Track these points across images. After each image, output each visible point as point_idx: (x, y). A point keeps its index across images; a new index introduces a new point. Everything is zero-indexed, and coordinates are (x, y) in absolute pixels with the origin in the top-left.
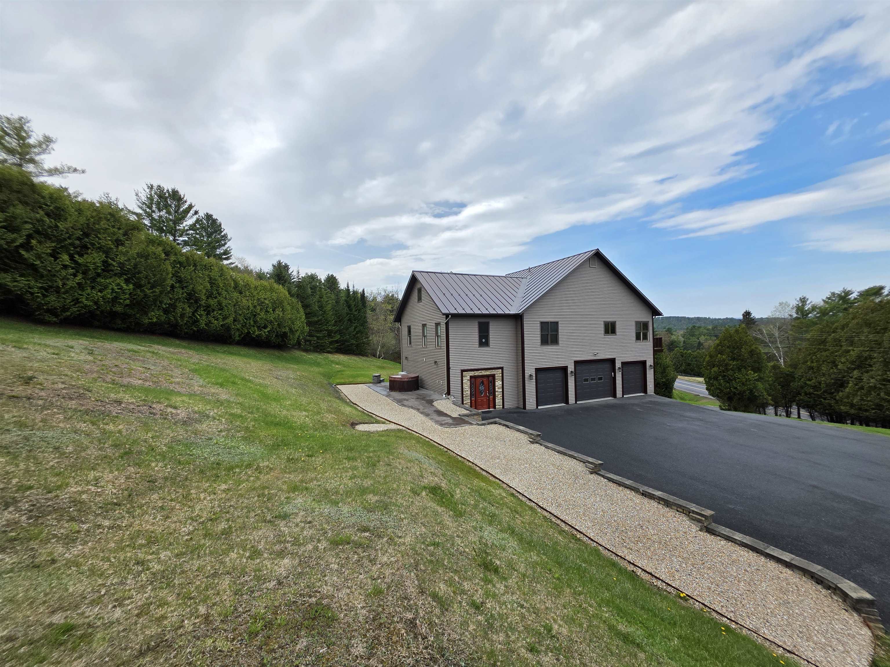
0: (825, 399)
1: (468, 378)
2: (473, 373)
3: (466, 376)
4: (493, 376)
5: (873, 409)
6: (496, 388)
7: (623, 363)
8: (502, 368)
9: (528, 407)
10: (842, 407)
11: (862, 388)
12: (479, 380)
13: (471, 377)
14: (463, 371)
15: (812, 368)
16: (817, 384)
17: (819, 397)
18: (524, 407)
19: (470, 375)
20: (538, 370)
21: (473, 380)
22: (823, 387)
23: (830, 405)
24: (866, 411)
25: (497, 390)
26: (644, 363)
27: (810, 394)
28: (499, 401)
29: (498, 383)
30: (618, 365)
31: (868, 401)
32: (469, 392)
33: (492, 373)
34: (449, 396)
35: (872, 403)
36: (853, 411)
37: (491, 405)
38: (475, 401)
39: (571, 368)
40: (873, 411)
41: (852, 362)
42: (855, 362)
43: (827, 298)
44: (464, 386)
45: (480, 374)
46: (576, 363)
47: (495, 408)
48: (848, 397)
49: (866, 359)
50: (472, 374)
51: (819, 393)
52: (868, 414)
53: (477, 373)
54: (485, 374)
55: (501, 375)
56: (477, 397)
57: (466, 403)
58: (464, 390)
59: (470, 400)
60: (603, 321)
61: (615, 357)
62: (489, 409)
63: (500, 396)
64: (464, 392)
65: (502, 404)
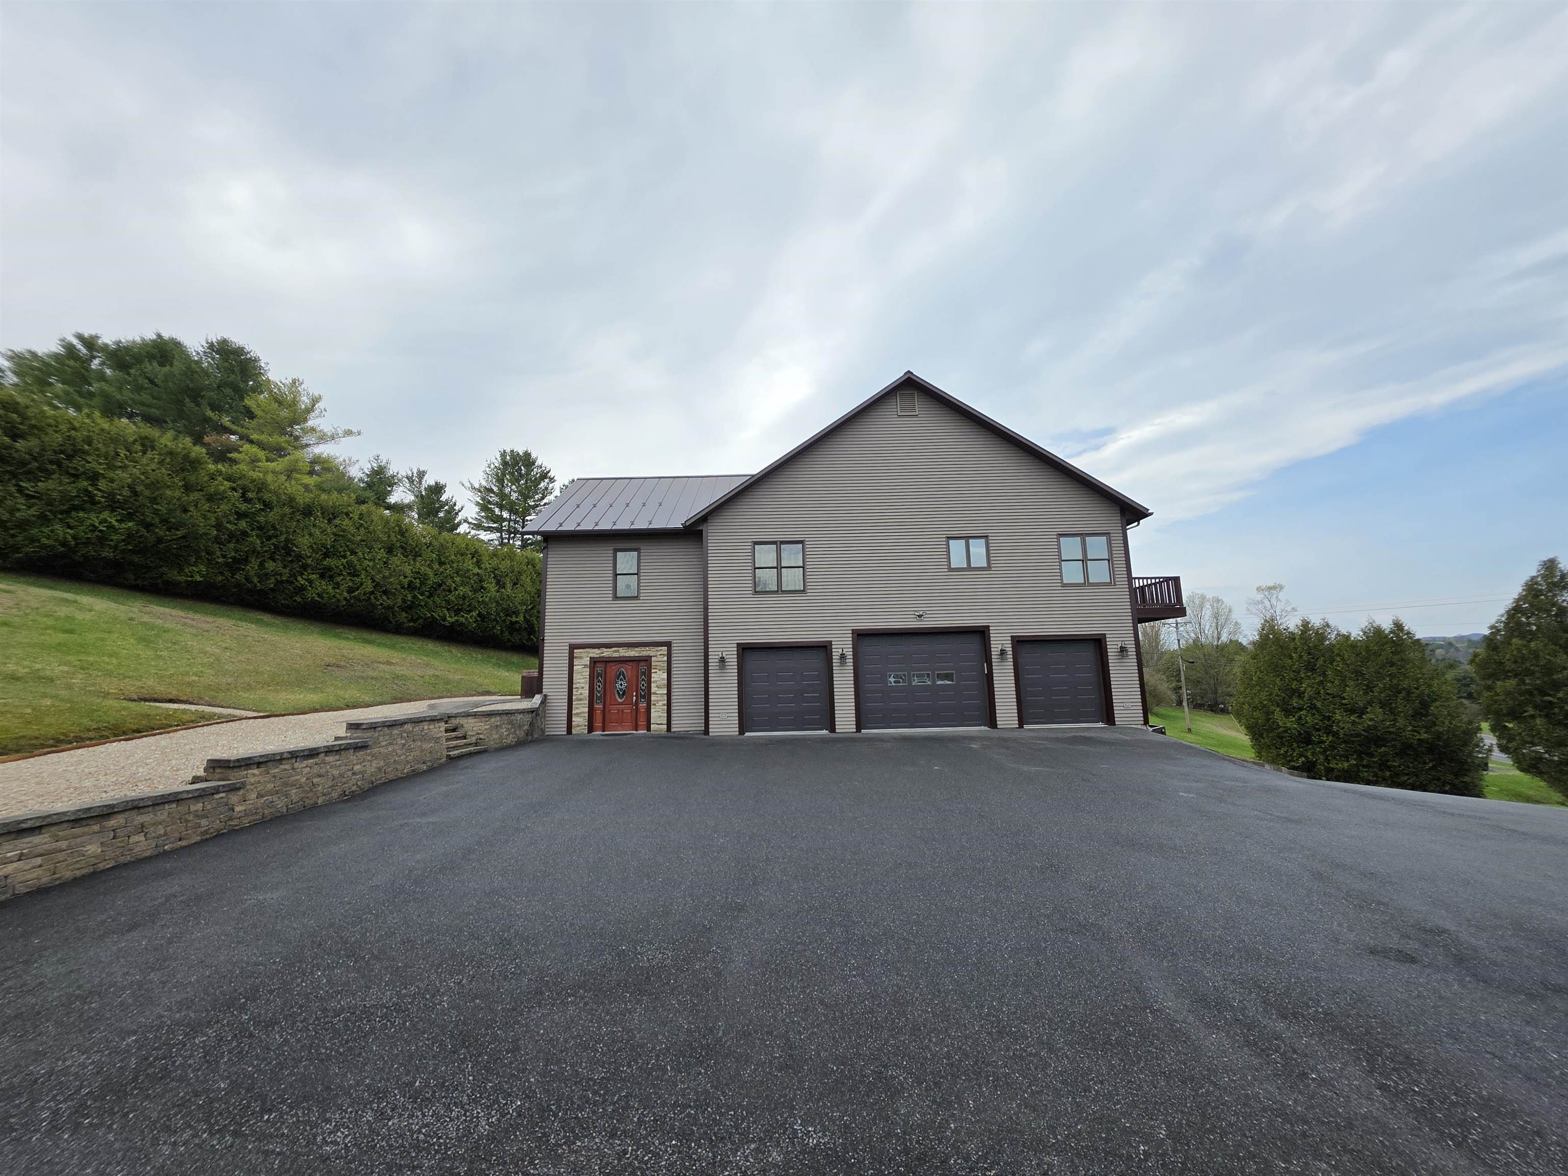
1: (587, 661)
2: (597, 651)
3: (581, 658)
4: (647, 660)
6: (653, 685)
7: (1019, 642)
8: (668, 644)
9: (714, 730)
12: (613, 669)
13: (594, 662)
14: (572, 647)
18: (706, 731)
19: (592, 655)
20: (744, 650)
21: (599, 669)
25: (653, 689)
26: (1098, 642)
28: (658, 714)
29: (659, 677)
30: (1000, 641)
32: (586, 692)
33: (644, 653)
34: (538, 697)
37: (642, 722)
38: (604, 711)
39: (843, 645)
44: (576, 677)
45: (616, 655)
46: (860, 636)
47: (649, 729)
50: (595, 653)
53: (607, 653)
54: (627, 654)
55: (665, 658)
56: (608, 702)
57: (577, 714)
58: (574, 686)
59: (589, 707)
60: (945, 536)
61: (990, 625)
62: (637, 730)
63: (660, 703)
64: (574, 690)
65: (665, 722)
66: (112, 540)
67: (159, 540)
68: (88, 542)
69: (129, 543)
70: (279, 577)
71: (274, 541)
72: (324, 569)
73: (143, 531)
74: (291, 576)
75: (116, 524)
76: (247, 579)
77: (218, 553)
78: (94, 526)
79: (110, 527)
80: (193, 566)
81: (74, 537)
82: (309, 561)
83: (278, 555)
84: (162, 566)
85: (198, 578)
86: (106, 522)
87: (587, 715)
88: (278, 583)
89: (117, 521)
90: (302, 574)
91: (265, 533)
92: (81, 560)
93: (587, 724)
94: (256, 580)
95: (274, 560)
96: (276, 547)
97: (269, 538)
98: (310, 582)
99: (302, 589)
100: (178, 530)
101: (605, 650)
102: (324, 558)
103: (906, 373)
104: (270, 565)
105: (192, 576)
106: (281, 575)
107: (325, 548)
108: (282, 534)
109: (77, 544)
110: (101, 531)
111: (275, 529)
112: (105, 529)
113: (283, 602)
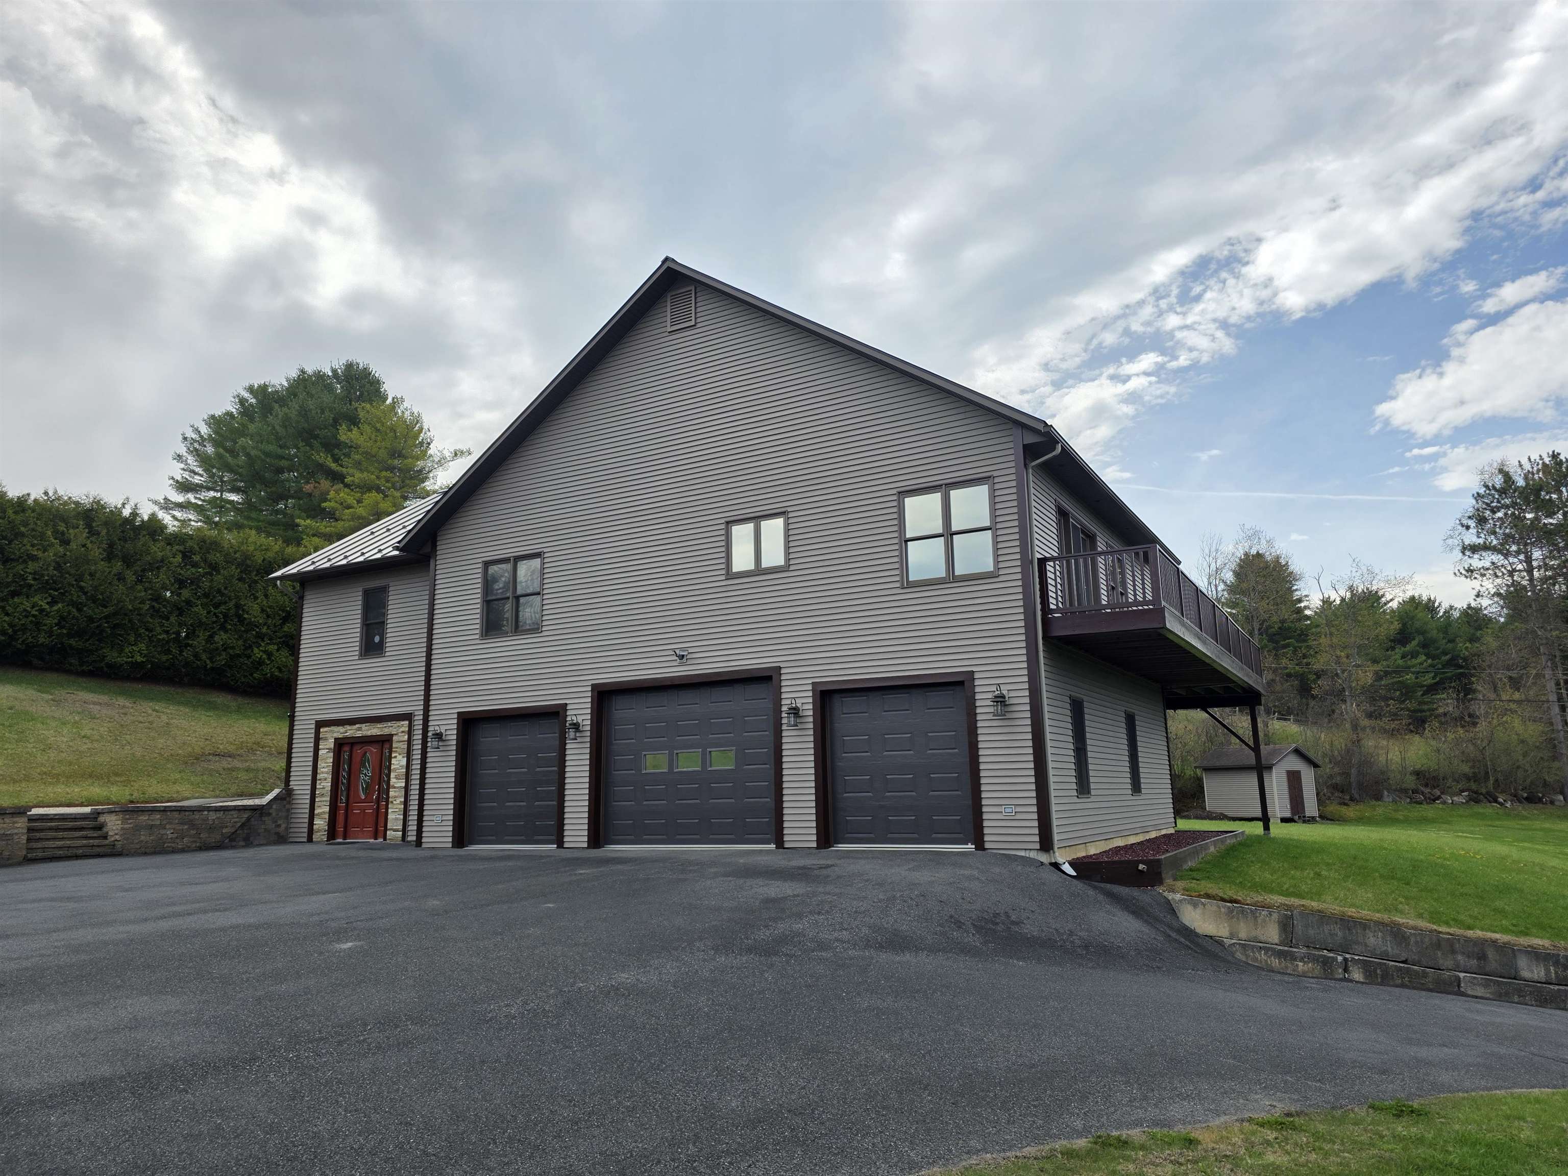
2: (341, 729)
6: (392, 774)
7: (824, 693)
8: (409, 717)
9: (427, 841)
12: (358, 751)
14: (318, 726)
18: (419, 842)
20: (464, 722)
21: (344, 753)
25: (393, 781)
26: (962, 686)
28: (395, 817)
29: (398, 763)
30: (794, 694)
32: (329, 785)
33: (386, 731)
37: (380, 826)
38: (345, 810)
39: (579, 712)
46: (602, 693)
47: (385, 839)
50: (340, 732)
53: (351, 731)
54: (369, 733)
55: (406, 737)
56: (351, 800)
57: (318, 814)
58: (318, 777)
59: (330, 806)
60: (723, 521)
61: (782, 665)
62: (376, 839)
63: (398, 801)
64: (318, 782)
65: (401, 827)
66: (45, 625)
67: (91, 619)
68: (24, 629)
69: (63, 627)
70: (231, 652)
71: (223, 608)
72: (286, 636)
73: (74, 611)
74: (246, 649)
75: (47, 607)
76: (196, 656)
77: (158, 629)
78: (25, 610)
79: (41, 611)
80: (133, 645)
81: (11, 625)
82: (264, 630)
83: (230, 624)
84: (102, 648)
85: (139, 659)
86: (37, 606)
87: (327, 816)
88: (232, 657)
89: (48, 603)
90: (259, 646)
91: (211, 601)
92: (24, 647)
93: (326, 828)
94: (204, 657)
95: (226, 631)
96: (226, 616)
97: (217, 606)
98: (270, 655)
99: (261, 663)
100: (106, 607)
101: (348, 727)
102: (284, 623)
103: (664, 261)
104: (221, 638)
105: (132, 657)
106: (233, 648)
107: (283, 611)
108: (230, 600)
109: (15, 632)
110: (34, 616)
111: (222, 595)
112: (37, 613)
113: (243, 679)
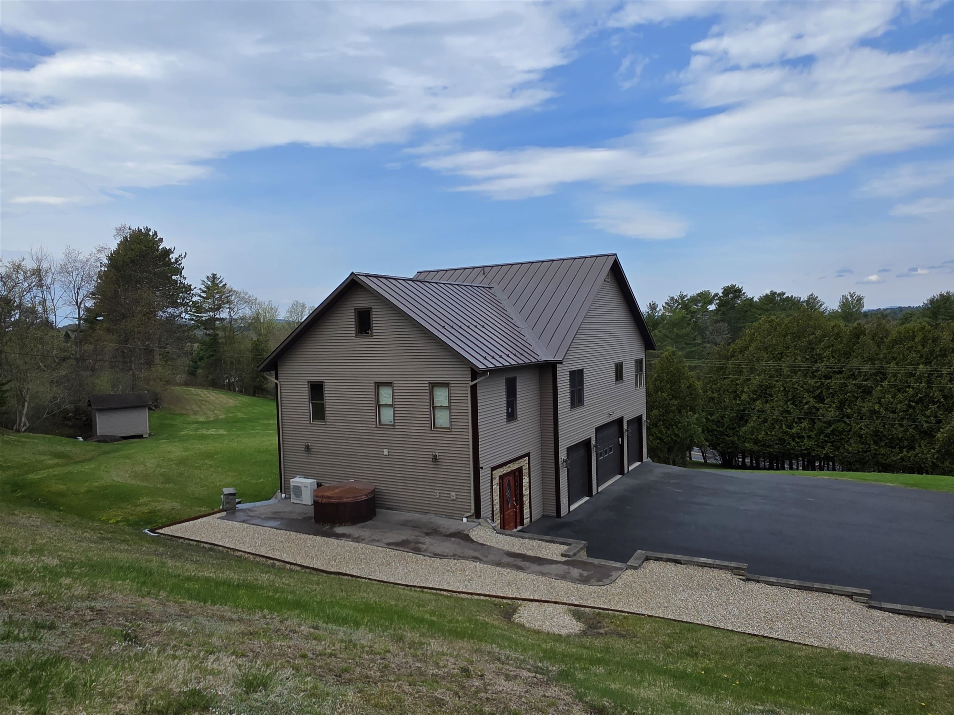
0: (727, 435)
1: (497, 480)
2: (501, 470)
3: (495, 479)
4: (519, 471)
5: (777, 444)
6: (524, 488)
8: (528, 455)
9: (562, 513)
10: (747, 445)
11: (765, 421)
13: (500, 478)
15: (713, 399)
16: (720, 419)
17: (722, 433)
18: (559, 514)
19: (499, 475)
20: (569, 450)
21: (502, 482)
22: (727, 422)
23: (733, 442)
24: (769, 446)
25: (524, 493)
27: (713, 431)
28: (526, 513)
29: (526, 480)
30: (625, 426)
31: (772, 436)
32: (498, 506)
33: (518, 466)
34: (480, 520)
35: (776, 438)
36: (756, 448)
37: (518, 520)
38: (503, 519)
39: (593, 441)
40: (777, 447)
41: (754, 392)
42: (757, 391)
43: (666, 303)
44: (494, 495)
45: (509, 470)
46: (597, 431)
48: (752, 433)
49: (767, 388)
50: (500, 472)
51: (721, 429)
52: (771, 450)
53: (505, 470)
54: (513, 468)
55: (528, 466)
56: (505, 511)
58: (494, 503)
59: (500, 518)
60: (614, 363)
61: (623, 416)
63: (527, 502)
64: (494, 507)
65: (529, 516)
87: (499, 525)
101: (505, 467)
